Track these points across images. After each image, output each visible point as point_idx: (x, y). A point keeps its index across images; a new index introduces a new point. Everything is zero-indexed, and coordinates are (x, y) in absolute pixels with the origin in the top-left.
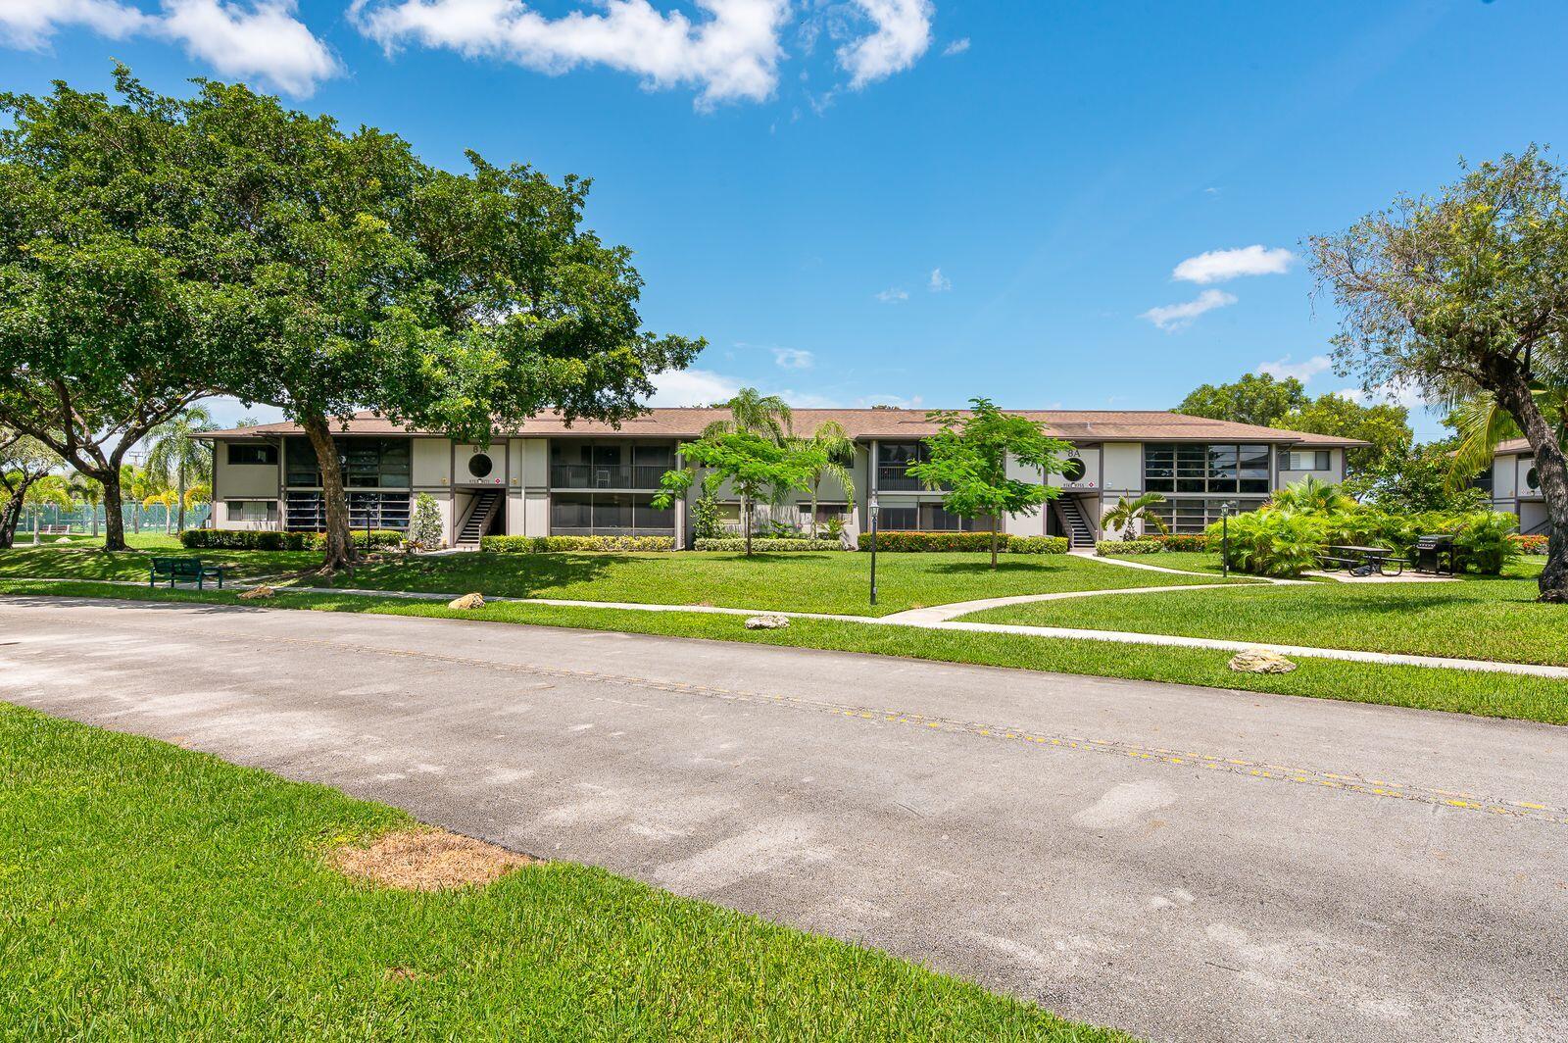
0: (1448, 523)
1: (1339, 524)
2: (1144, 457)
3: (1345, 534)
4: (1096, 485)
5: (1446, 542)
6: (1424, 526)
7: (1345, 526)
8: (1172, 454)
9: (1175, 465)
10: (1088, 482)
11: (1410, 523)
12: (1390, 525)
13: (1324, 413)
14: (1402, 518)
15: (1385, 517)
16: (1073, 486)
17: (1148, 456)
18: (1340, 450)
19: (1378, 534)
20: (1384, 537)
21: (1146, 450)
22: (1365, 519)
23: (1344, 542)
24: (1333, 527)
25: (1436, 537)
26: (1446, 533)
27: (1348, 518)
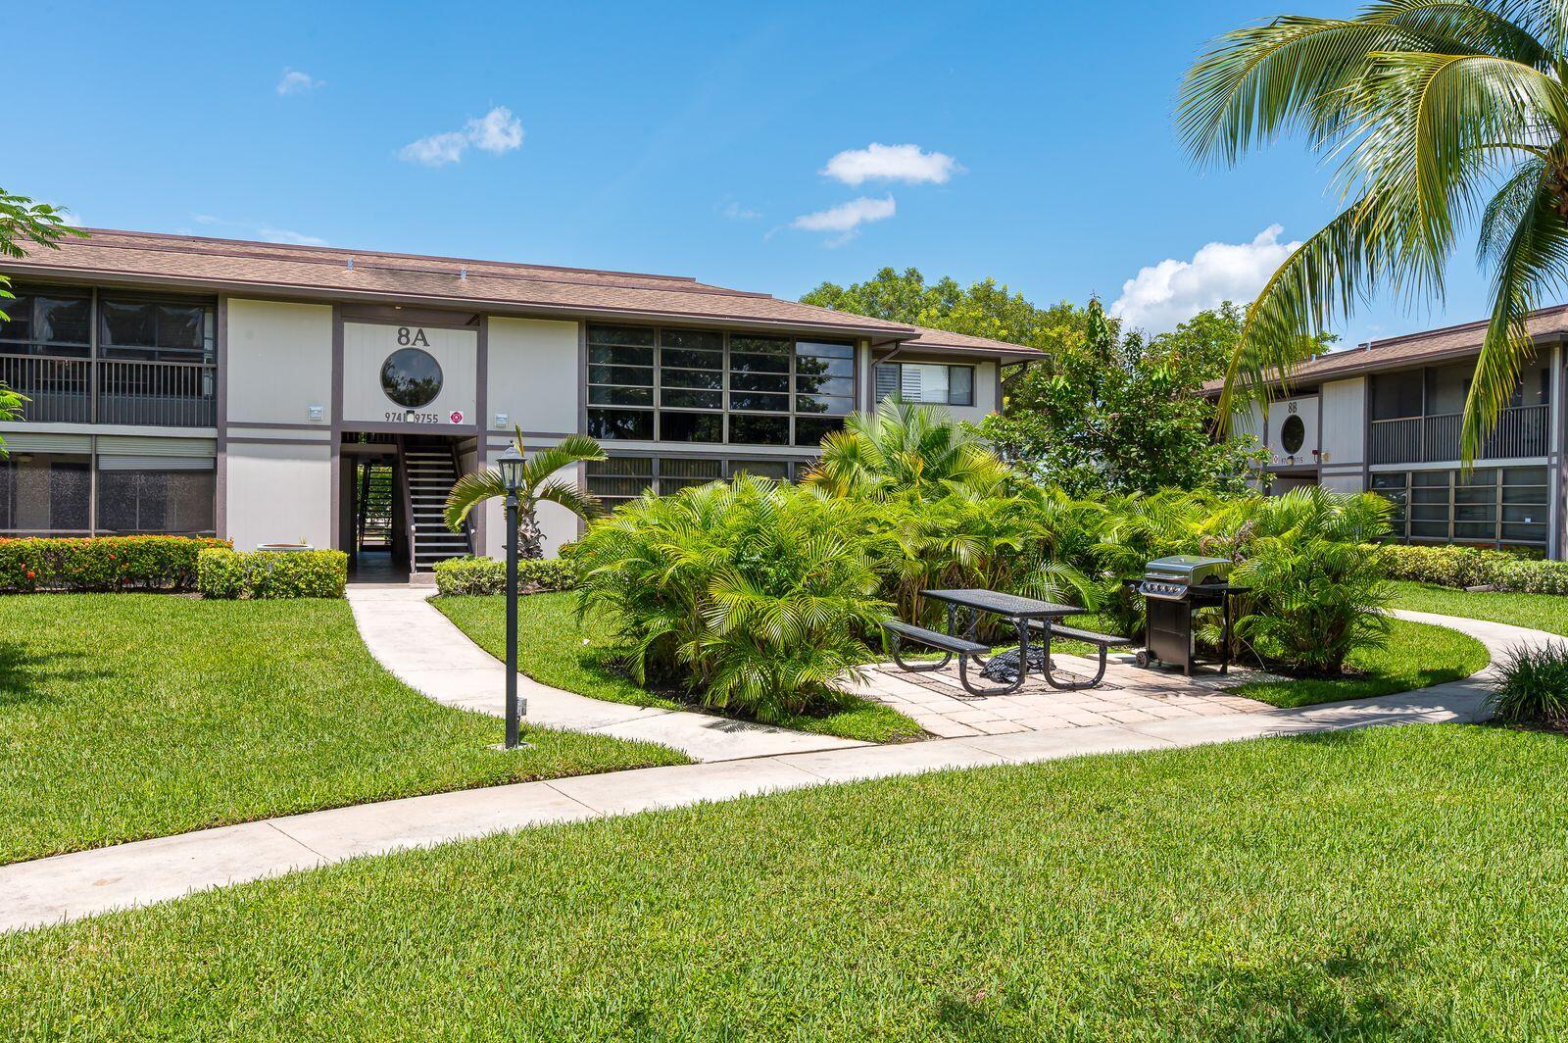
0: (1209, 523)
1: (953, 522)
2: (585, 357)
3: (965, 551)
4: (469, 419)
5: (1211, 579)
6: (1154, 527)
7: (965, 528)
8: (650, 353)
9: (657, 377)
10: (449, 410)
11: (1120, 522)
12: (1074, 525)
13: (979, 313)
14: (1102, 508)
15: (1064, 503)
16: (411, 418)
17: (593, 353)
18: (993, 364)
19: (1047, 550)
20: (1062, 558)
21: (590, 338)
22: (1017, 509)
23: (961, 576)
24: (936, 533)
25: (1187, 563)
26: (1210, 551)
27: (974, 505)
